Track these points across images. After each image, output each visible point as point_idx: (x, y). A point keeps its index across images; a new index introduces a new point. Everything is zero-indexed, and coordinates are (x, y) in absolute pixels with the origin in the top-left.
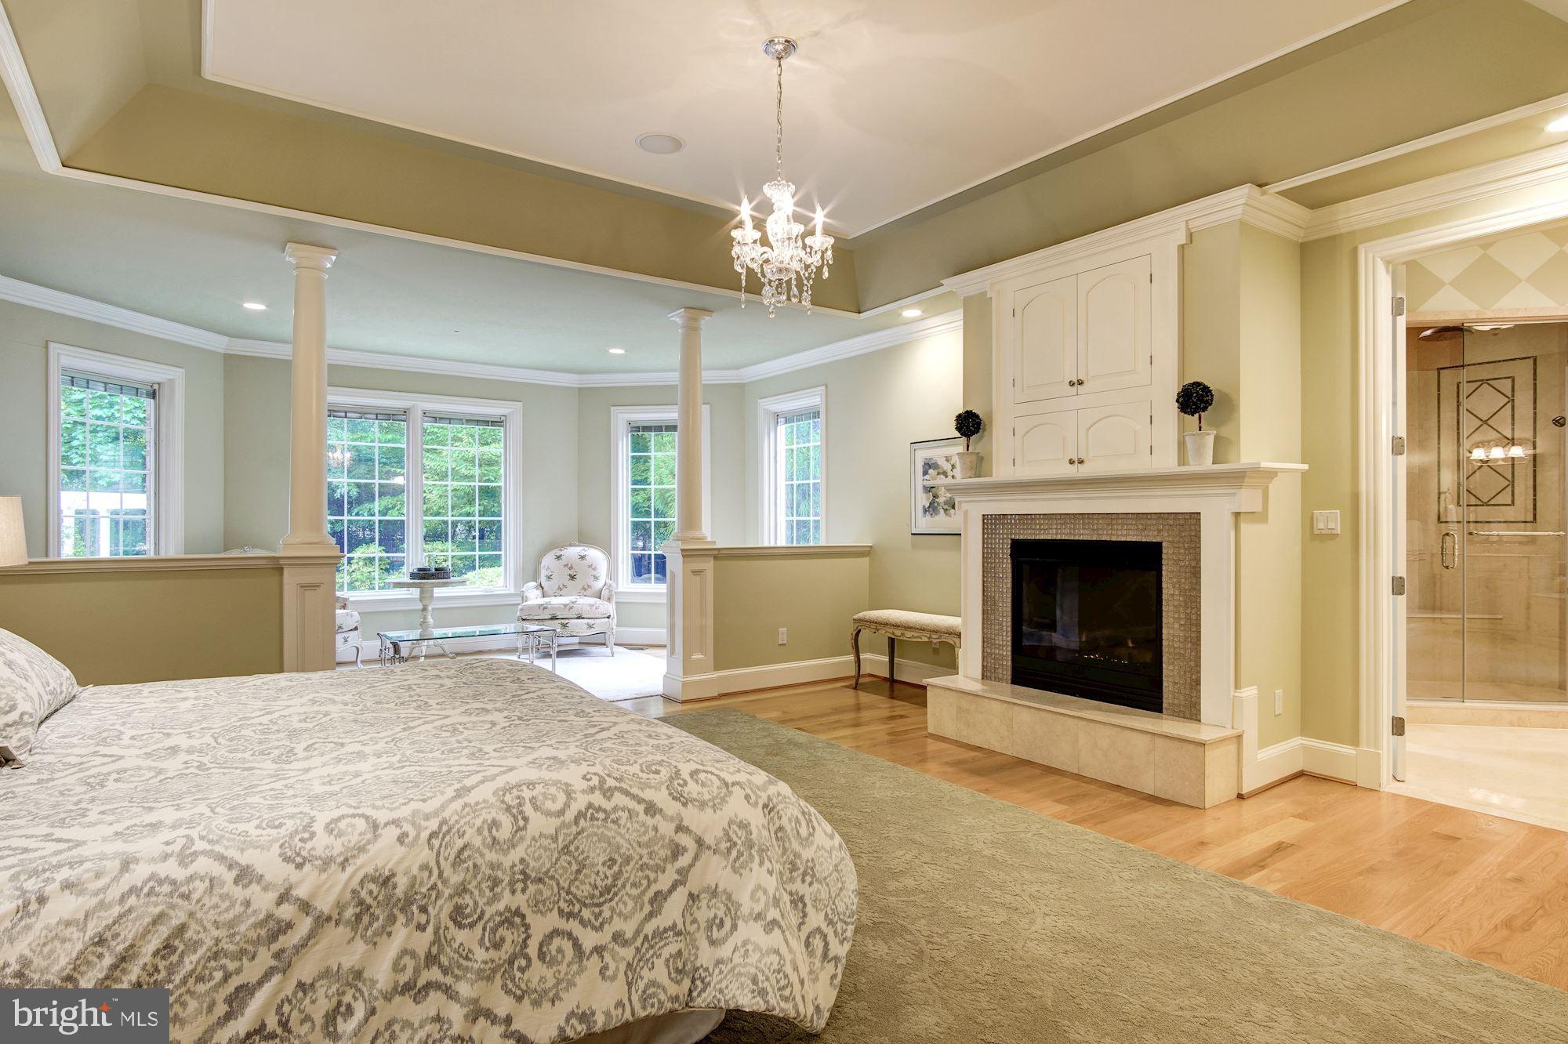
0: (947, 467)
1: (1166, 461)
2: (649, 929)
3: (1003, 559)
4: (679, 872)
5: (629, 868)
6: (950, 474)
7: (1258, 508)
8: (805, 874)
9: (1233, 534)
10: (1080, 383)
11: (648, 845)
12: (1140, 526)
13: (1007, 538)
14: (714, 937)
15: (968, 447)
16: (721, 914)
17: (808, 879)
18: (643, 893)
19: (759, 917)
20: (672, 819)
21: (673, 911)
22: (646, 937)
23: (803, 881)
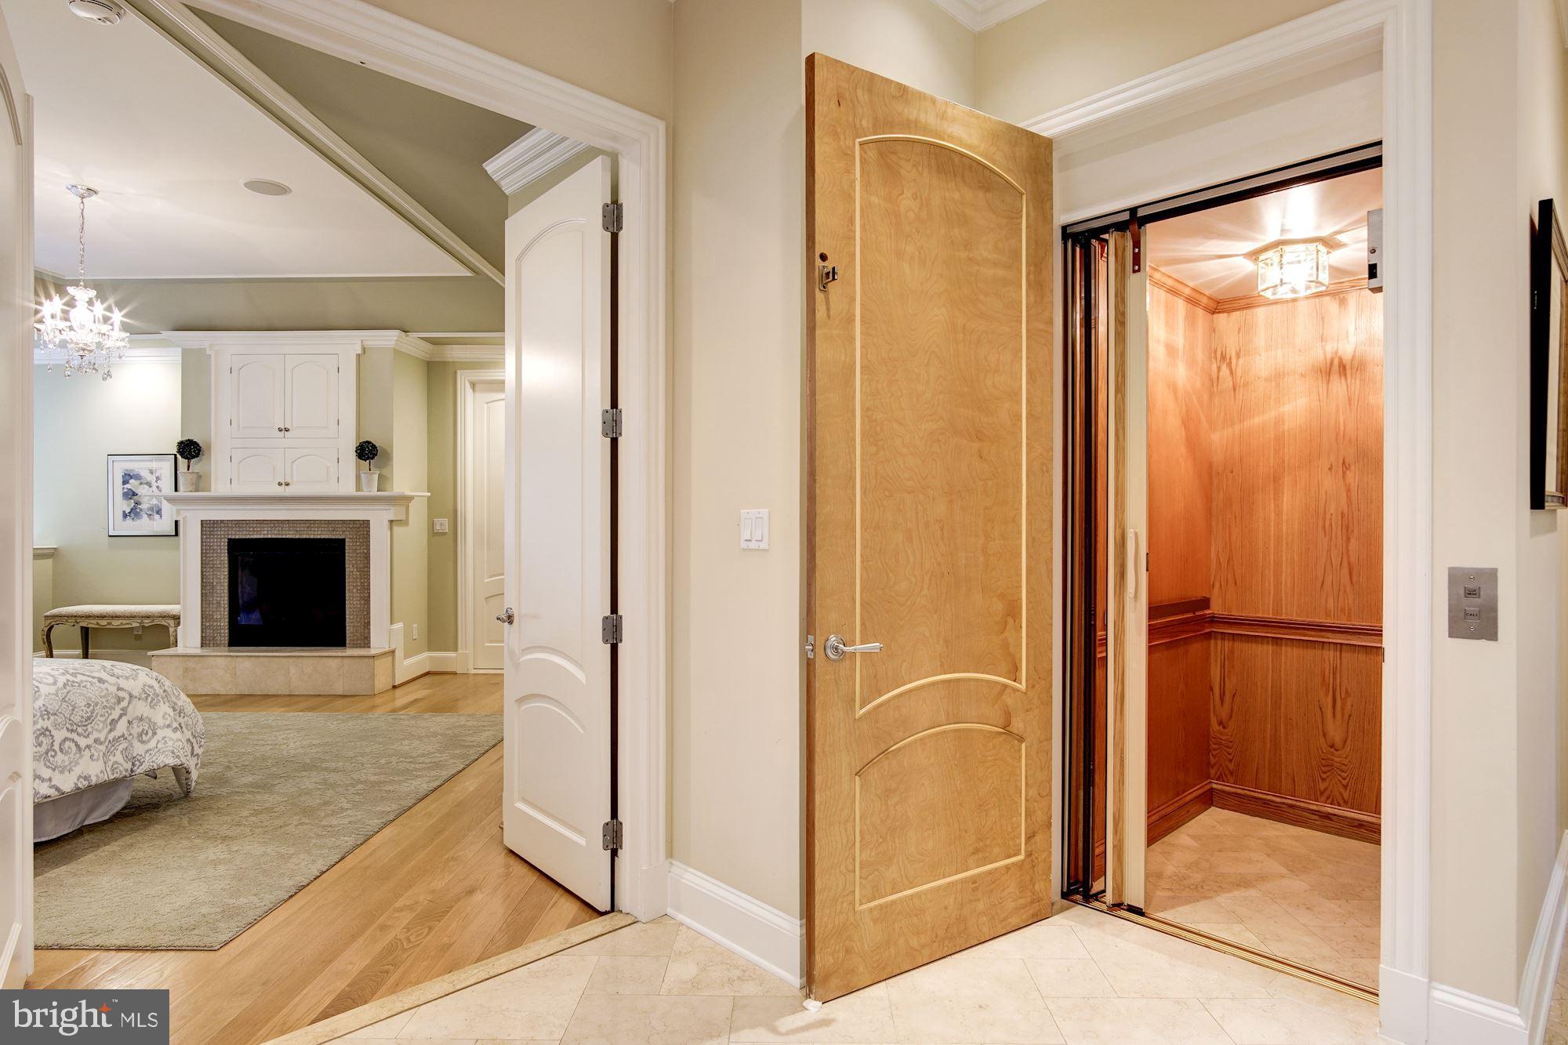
0: (151, 478)
1: (348, 488)
2: (111, 737)
3: (221, 553)
4: (122, 709)
5: (98, 708)
6: (154, 485)
7: (403, 517)
8: (180, 712)
9: (389, 533)
10: (287, 430)
11: (105, 696)
12: (331, 529)
13: (224, 538)
14: (144, 739)
15: (189, 467)
16: (146, 728)
17: (182, 715)
18: (106, 720)
19: (169, 726)
20: (114, 685)
21: (122, 727)
22: (110, 741)
23: (180, 716)
